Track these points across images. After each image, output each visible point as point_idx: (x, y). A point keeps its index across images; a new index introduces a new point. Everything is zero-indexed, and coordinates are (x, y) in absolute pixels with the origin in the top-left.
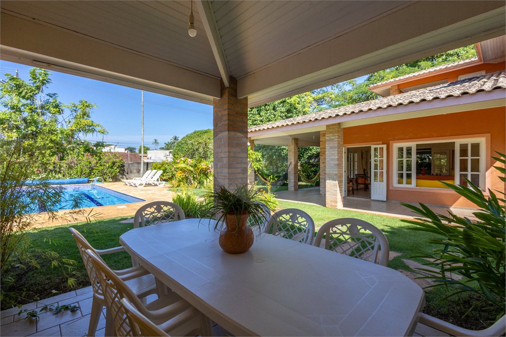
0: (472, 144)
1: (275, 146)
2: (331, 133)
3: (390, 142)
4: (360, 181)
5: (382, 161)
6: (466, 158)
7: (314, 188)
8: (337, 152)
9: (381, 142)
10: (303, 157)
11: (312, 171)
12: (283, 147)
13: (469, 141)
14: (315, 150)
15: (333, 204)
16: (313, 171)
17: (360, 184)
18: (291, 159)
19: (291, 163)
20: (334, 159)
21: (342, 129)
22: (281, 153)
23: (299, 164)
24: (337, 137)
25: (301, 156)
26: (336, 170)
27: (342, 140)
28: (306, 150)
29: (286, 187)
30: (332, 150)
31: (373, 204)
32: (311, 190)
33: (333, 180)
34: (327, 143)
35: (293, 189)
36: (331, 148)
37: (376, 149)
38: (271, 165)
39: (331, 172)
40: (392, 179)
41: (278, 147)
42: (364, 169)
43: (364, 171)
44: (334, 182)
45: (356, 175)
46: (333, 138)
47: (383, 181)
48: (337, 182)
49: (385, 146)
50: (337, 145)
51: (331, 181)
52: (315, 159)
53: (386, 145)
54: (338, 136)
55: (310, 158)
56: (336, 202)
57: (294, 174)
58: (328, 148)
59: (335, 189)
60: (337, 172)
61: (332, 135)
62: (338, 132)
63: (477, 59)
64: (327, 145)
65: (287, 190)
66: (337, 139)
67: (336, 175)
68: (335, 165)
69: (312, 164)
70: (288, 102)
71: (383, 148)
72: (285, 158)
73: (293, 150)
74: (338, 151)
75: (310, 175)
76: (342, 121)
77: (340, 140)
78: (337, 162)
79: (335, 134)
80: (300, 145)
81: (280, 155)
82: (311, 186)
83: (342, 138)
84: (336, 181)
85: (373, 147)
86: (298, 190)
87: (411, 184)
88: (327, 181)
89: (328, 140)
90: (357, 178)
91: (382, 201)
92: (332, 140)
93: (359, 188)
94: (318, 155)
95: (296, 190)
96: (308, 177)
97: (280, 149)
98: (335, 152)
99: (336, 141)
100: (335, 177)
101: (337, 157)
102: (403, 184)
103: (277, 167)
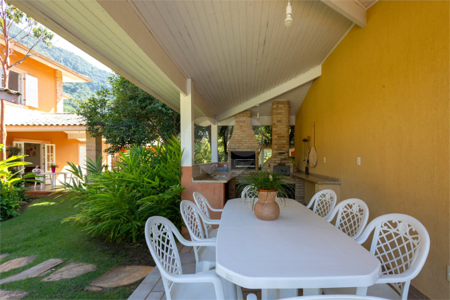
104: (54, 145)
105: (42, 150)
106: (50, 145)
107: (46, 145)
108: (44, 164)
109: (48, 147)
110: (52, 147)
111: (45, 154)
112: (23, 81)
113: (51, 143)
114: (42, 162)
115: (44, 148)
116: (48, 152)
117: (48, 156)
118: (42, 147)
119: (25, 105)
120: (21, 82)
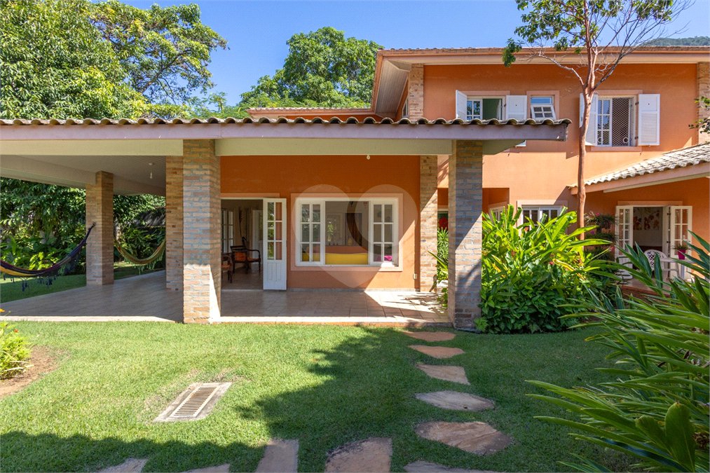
0: (385, 205)
1: (48, 186)
2: (196, 162)
3: (292, 195)
4: (238, 257)
5: (279, 226)
6: (390, 223)
7: (152, 274)
8: (208, 204)
9: (278, 194)
10: (128, 214)
11: (147, 241)
12: (72, 190)
13: (383, 201)
14: (153, 202)
15: (201, 314)
16: (149, 241)
17: (238, 262)
18: (94, 217)
19: (94, 225)
20: (203, 219)
21: (216, 157)
22: (66, 201)
23: (118, 228)
24: (208, 172)
25: (121, 213)
26: (209, 241)
27: (219, 182)
28: (134, 201)
29: (82, 276)
30: (196, 199)
31: (267, 299)
32: (144, 281)
33: (200, 264)
34: (185, 183)
35: (99, 282)
36: (195, 194)
37: (270, 205)
38: (40, 228)
39: (196, 246)
40: (294, 255)
41: (60, 188)
42: (243, 238)
43: (243, 241)
44: (202, 267)
45: (231, 247)
46: (198, 173)
47: (281, 259)
48: (208, 268)
49: (284, 201)
50: (208, 189)
51: (196, 267)
52: (153, 220)
53: (285, 199)
54: (211, 170)
55: (143, 216)
56: (207, 310)
57: (103, 248)
58: (189, 194)
59: (206, 282)
60: (208, 247)
61: (198, 167)
62: (211, 162)
63: (369, 108)
64: (185, 188)
65: (84, 284)
66: (208, 178)
67: (207, 251)
68: (204, 231)
69: (148, 229)
70: (85, 95)
71: (281, 203)
72: (80, 215)
73: (100, 198)
74: (211, 202)
75: (142, 248)
76: (224, 136)
77: (215, 180)
78: (208, 226)
79: (204, 167)
80: (118, 188)
81: (63, 208)
82: (146, 270)
83: (219, 176)
84: (205, 264)
85: (266, 201)
86: (112, 283)
87: (319, 260)
88: (187, 267)
89: (187, 178)
90: (233, 252)
91: (280, 291)
92: (197, 178)
93: (236, 268)
94: (159, 213)
95: (107, 283)
96: (139, 254)
97: (66, 194)
98: (205, 203)
99: (206, 181)
100: (204, 257)
101: (208, 215)
102: (308, 260)
103: (58, 235)
104: (690, 209)
105: (665, 218)
106: (682, 208)
107: (673, 208)
108: (669, 242)
109: (678, 211)
110: (685, 212)
111: (671, 226)
112: (635, 106)
113: (684, 204)
114: (665, 238)
115: (669, 214)
116: (678, 220)
117: (677, 228)
118: (665, 212)
119: (636, 146)
120: (632, 110)
